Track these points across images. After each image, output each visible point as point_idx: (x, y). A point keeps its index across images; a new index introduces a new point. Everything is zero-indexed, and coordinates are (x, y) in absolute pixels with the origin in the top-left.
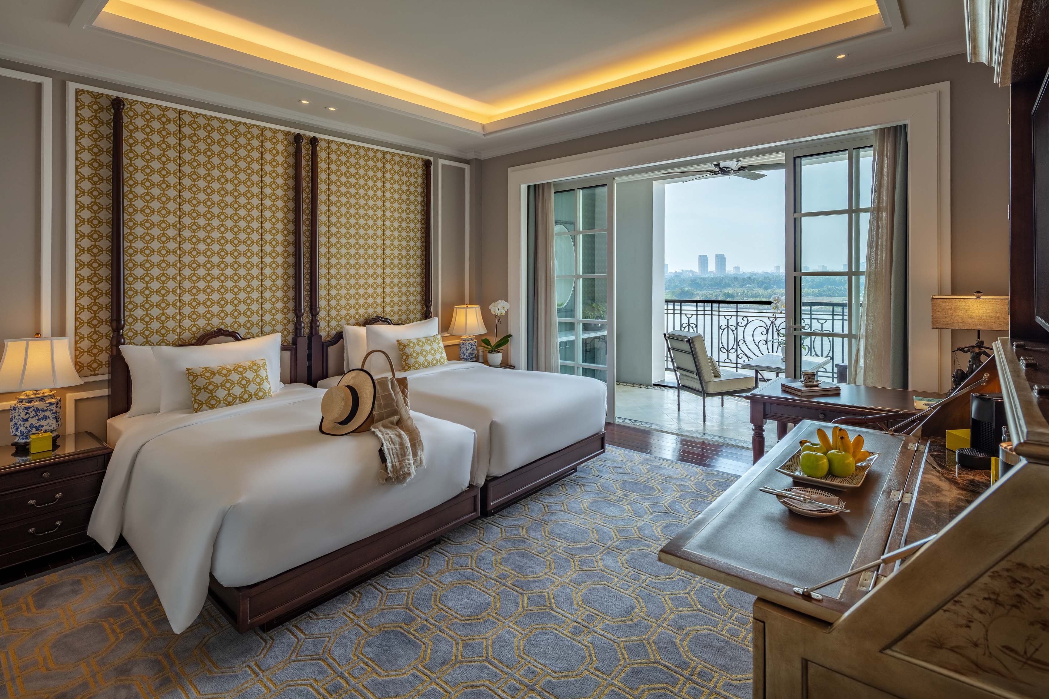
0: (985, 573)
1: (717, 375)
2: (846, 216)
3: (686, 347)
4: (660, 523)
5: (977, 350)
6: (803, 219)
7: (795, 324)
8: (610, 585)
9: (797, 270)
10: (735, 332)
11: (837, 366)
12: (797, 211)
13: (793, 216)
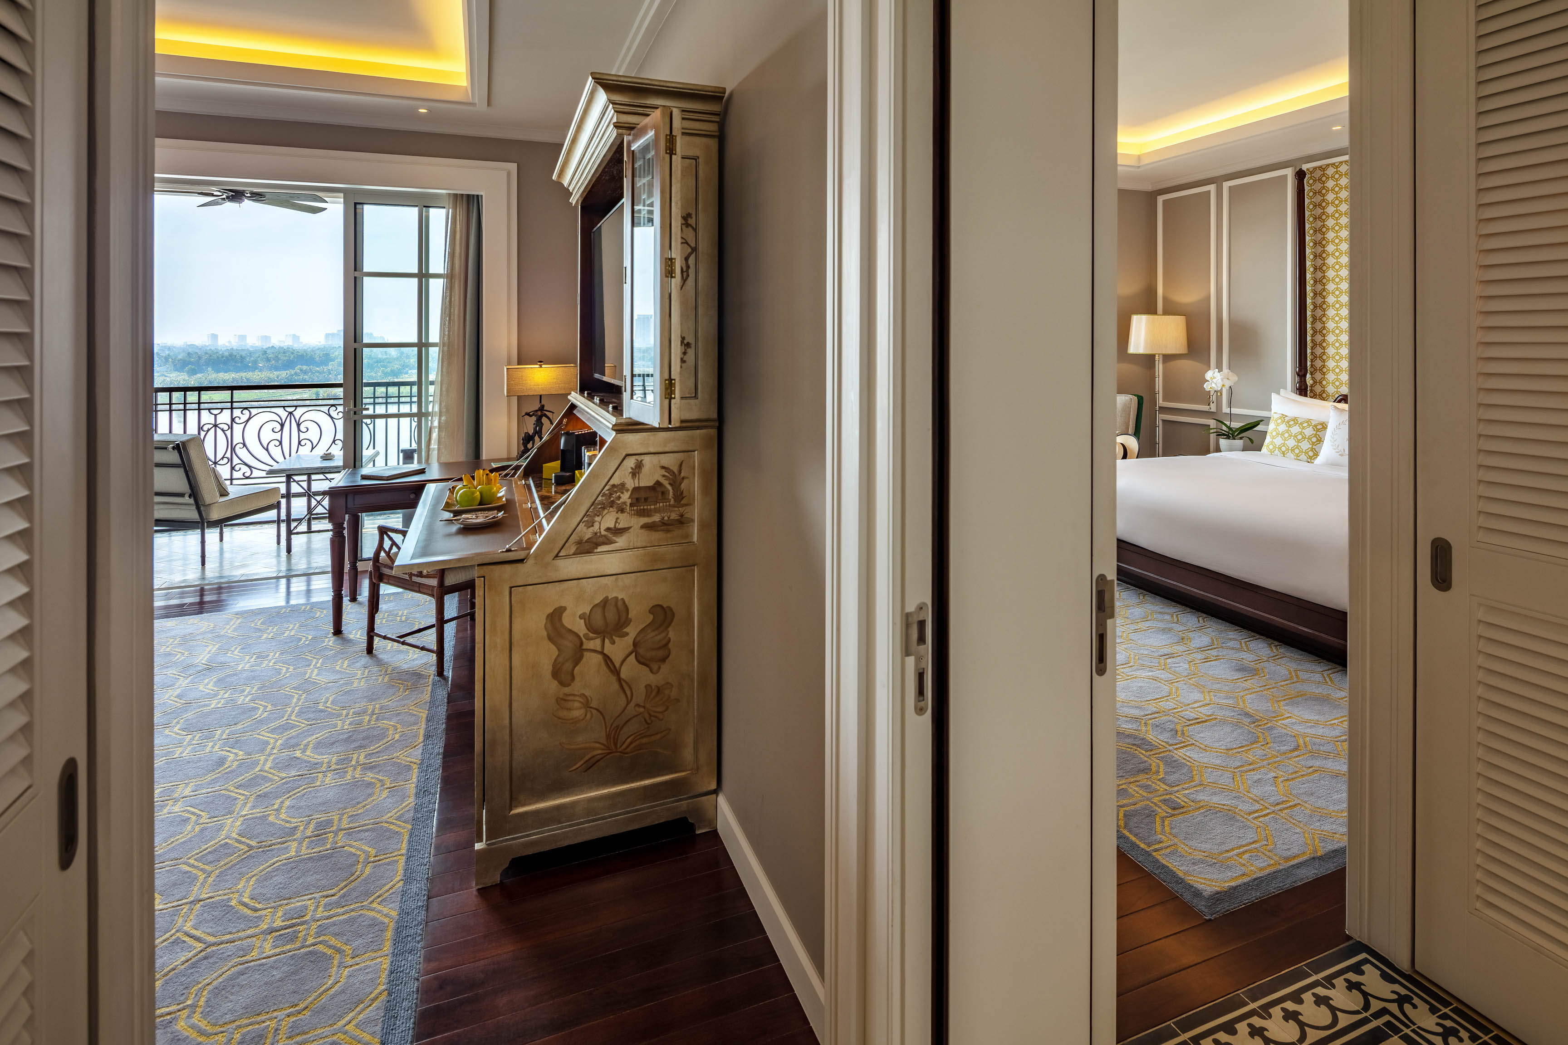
0: (599, 495)
1: (224, 493)
2: (416, 280)
3: (174, 457)
4: (206, 681)
5: (539, 413)
6: (366, 280)
7: (355, 406)
8: (175, 757)
9: (357, 341)
10: (228, 433)
11: (402, 451)
12: (357, 268)
13: (352, 274)
